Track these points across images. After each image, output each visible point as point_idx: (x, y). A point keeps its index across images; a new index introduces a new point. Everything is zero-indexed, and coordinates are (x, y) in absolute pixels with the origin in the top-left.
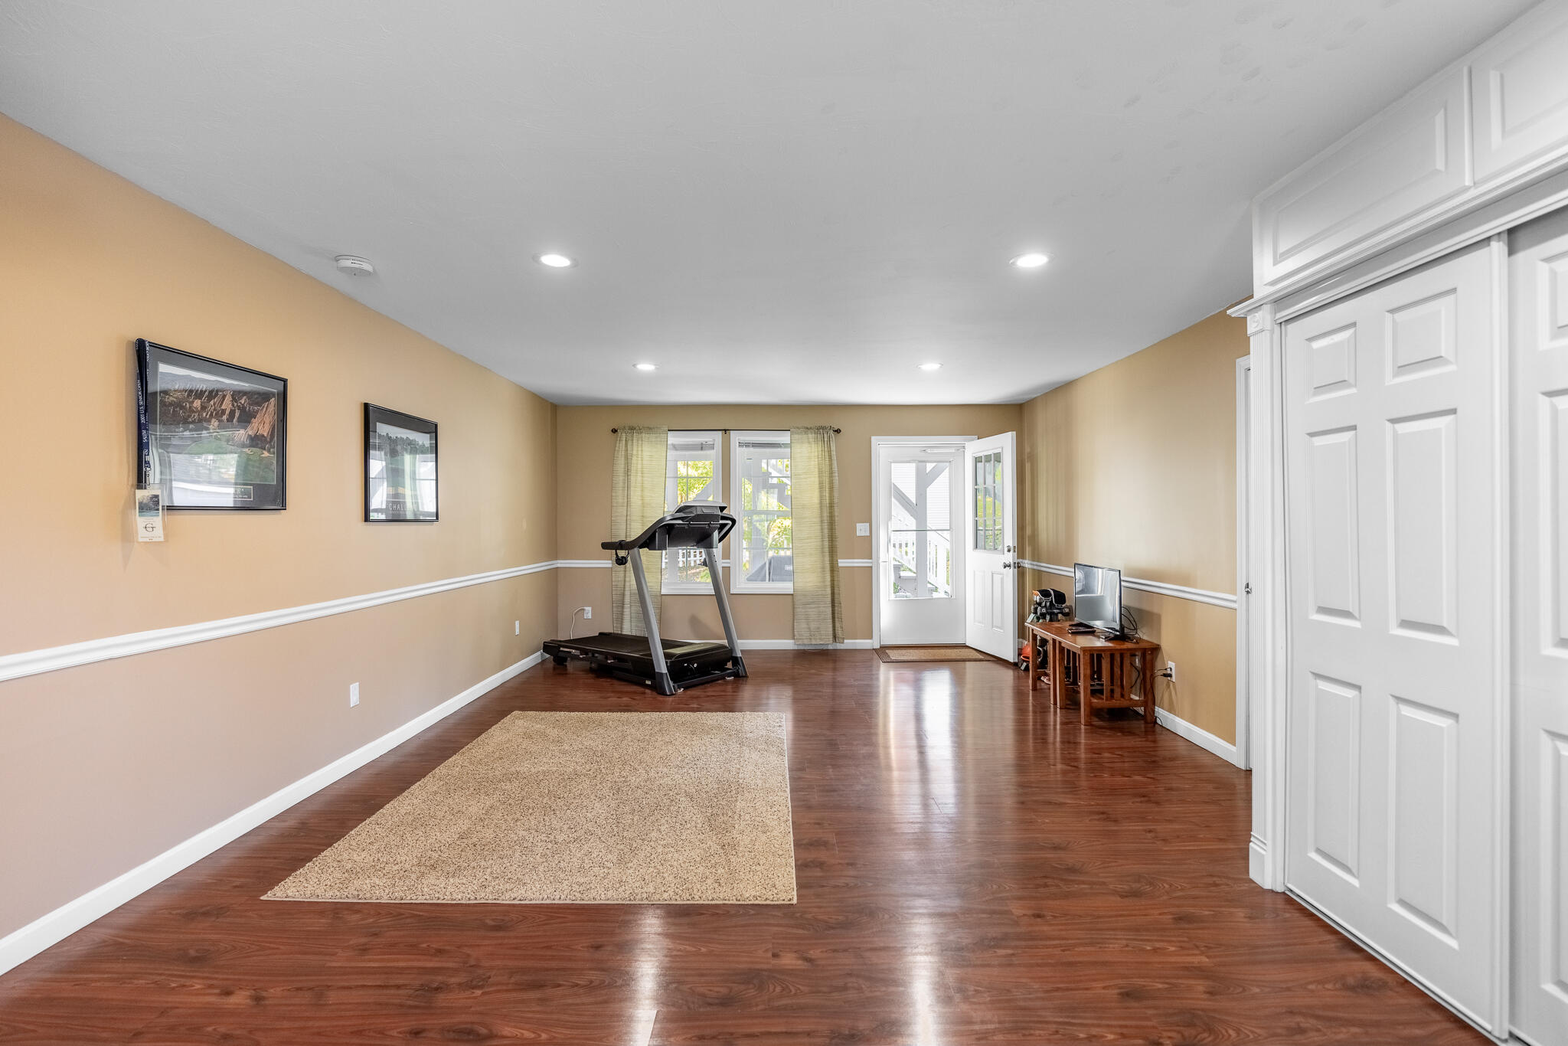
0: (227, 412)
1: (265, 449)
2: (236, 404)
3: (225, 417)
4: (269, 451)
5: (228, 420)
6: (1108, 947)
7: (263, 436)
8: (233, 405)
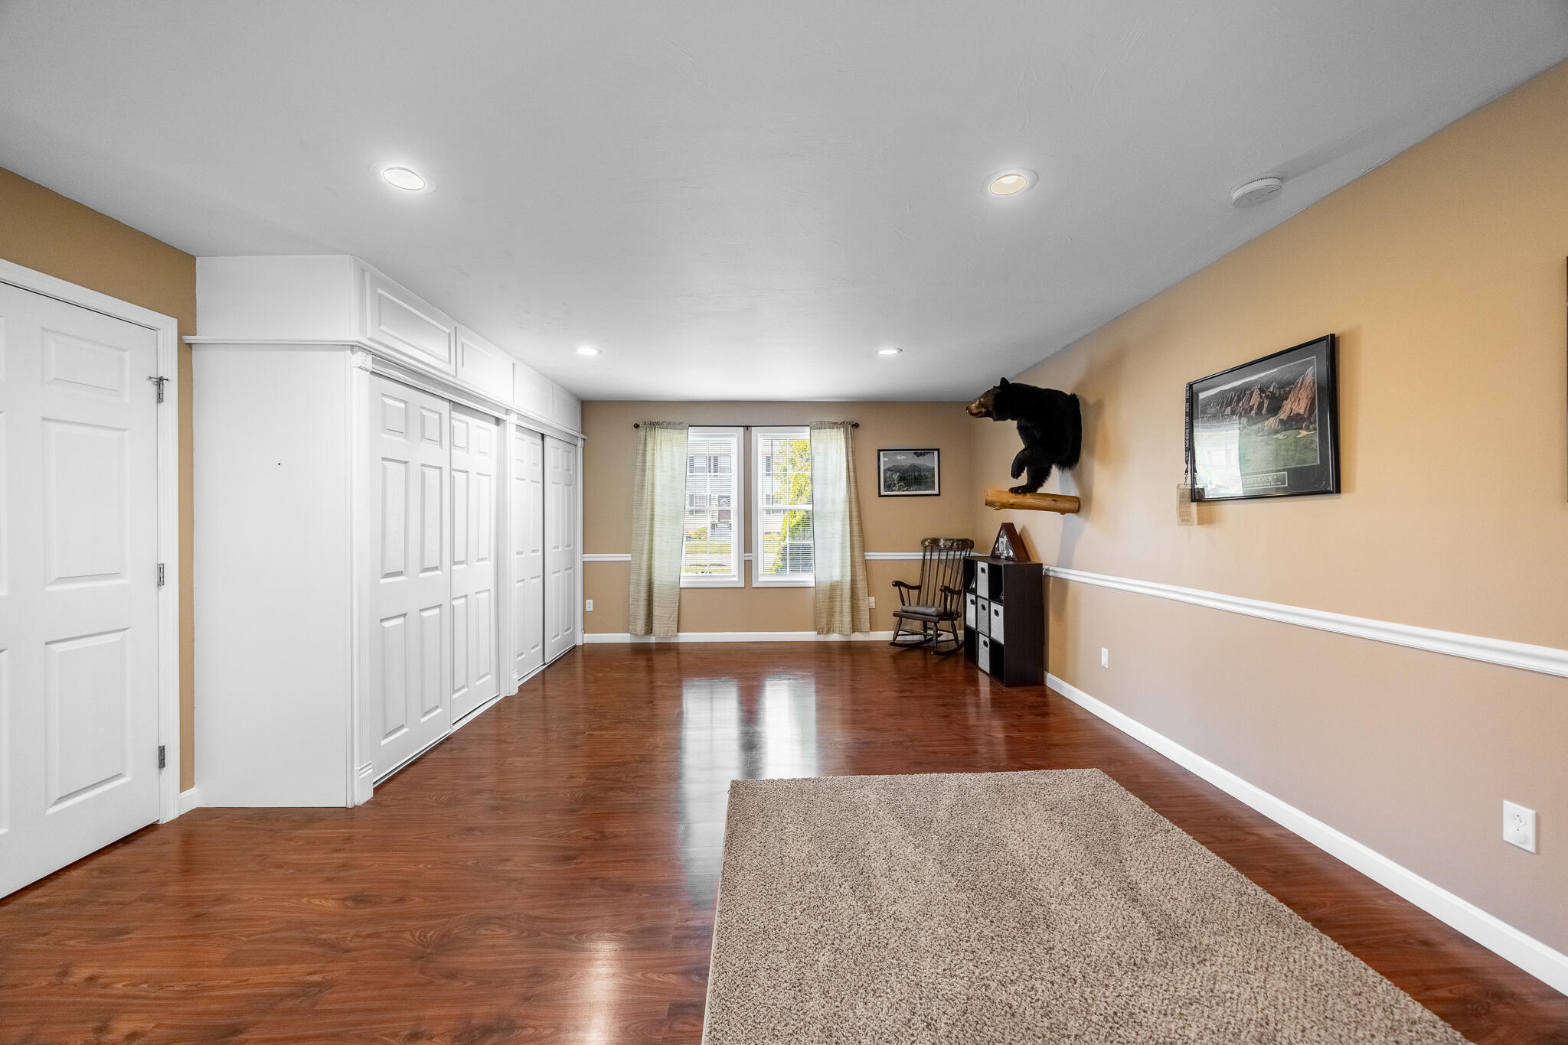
0: (1256, 406)
1: (1302, 428)
2: (1264, 395)
3: (1253, 412)
4: (1308, 429)
5: (1256, 414)
7: (1299, 414)
8: (1261, 397)
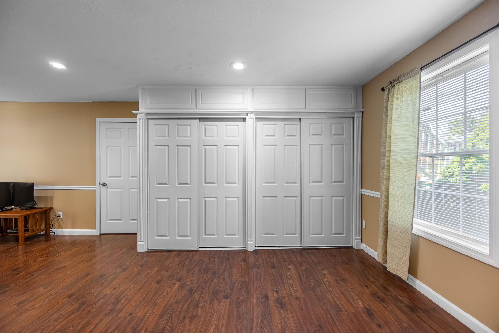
6: (140, 280)
